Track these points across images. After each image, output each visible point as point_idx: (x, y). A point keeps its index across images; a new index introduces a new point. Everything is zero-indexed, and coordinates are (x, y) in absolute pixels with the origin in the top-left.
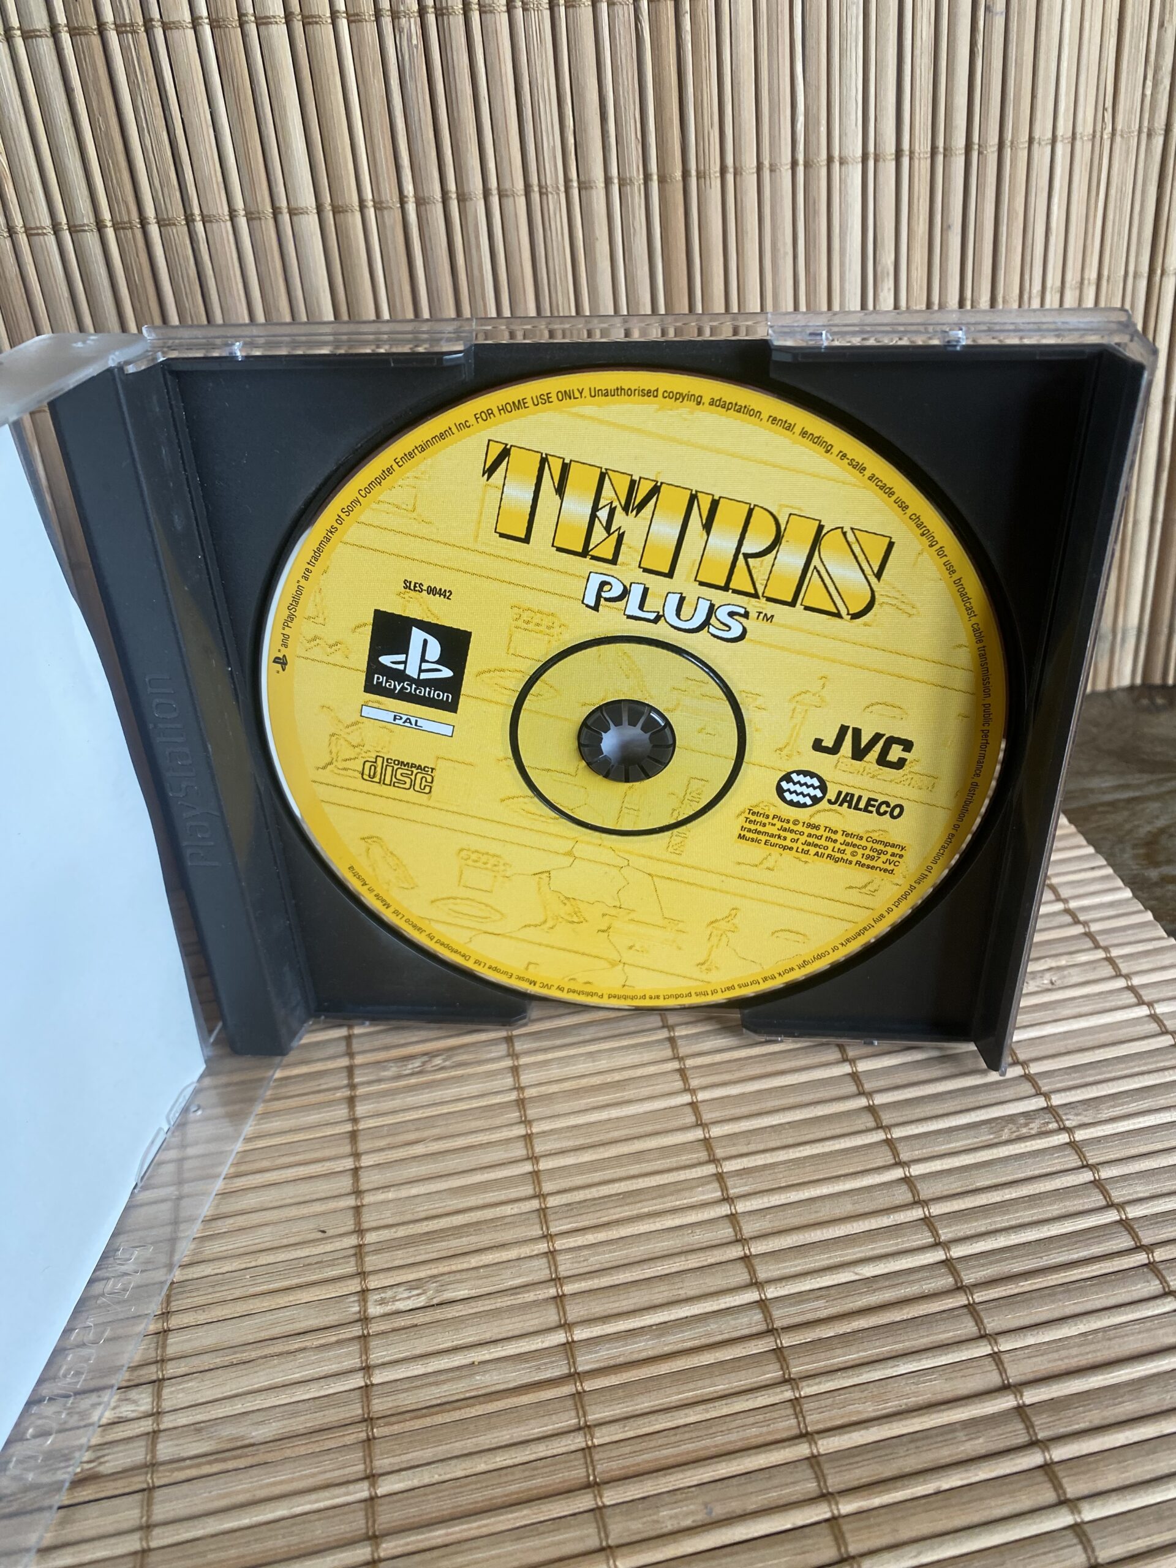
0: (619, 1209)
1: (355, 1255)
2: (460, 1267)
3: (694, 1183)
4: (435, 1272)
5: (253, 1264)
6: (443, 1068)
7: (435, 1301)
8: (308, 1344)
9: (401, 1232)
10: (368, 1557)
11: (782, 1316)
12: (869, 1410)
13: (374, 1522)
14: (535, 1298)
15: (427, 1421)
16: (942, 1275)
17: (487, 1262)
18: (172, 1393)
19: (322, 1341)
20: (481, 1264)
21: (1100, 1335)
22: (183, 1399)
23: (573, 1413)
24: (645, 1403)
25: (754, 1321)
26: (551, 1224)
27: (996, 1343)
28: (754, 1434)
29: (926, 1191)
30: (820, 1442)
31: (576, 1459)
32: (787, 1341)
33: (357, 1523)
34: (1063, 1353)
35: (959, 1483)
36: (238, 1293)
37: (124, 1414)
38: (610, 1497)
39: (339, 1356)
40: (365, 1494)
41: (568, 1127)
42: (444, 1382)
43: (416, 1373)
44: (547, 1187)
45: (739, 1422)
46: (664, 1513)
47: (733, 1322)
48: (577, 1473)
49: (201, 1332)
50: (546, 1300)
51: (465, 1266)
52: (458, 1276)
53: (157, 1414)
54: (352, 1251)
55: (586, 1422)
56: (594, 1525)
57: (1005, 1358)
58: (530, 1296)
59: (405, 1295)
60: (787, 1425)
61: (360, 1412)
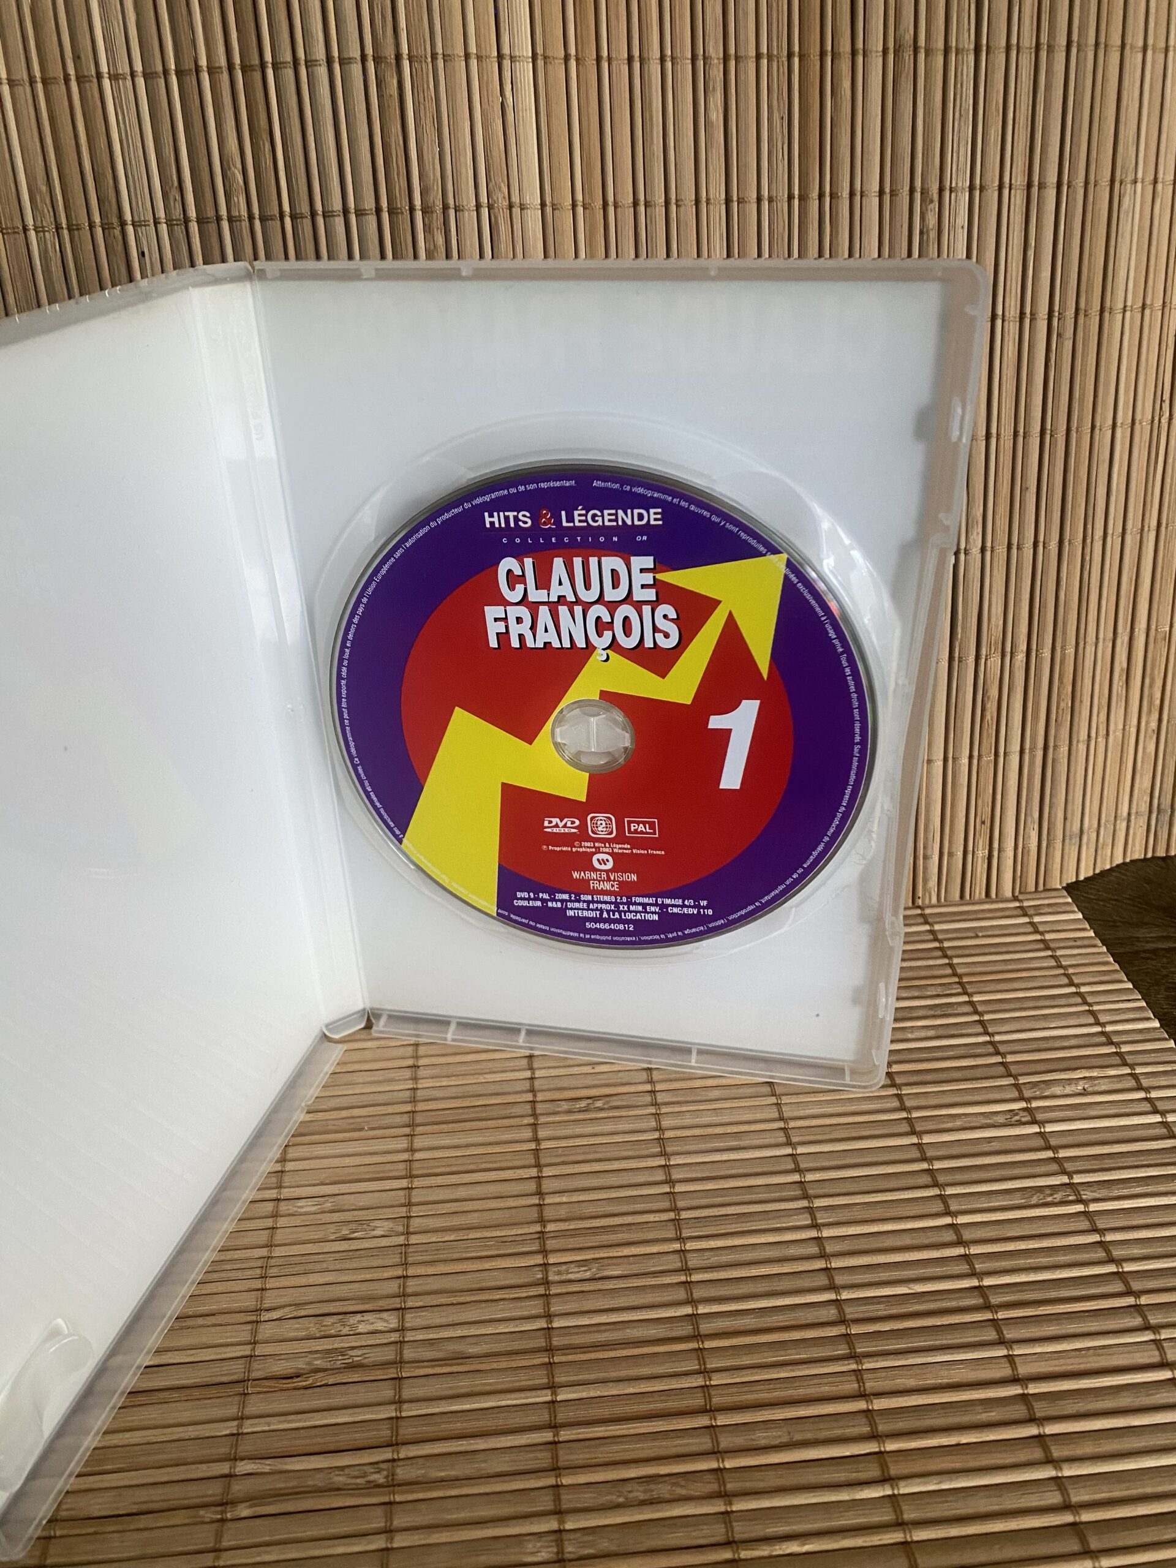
0: (733, 1226)
1: (539, 1238)
2: (616, 1254)
3: (791, 1212)
4: (597, 1256)
5: (465, 1237)
6: (601, 1109)
7: (597, 1276)
8: (507, 1296)
9: (572, 1225)
10: (551, 1439)
11: (851, 1312)
12: (912, 1383)
13: (555, 1416)
14: (670, 1282)
15: (593, 1356)
16: (975, 1297)
17: (635, 1253)
18: (412, 1318)
19: (516, 1296)
20: (630, 1254)
21: (1091, 1351)
22: (419, 1322)
23: (696, 1362)
24: (746, 1361)
25: (832, 1313)
26: (683, 1231)
27: (1011, 1348)
28: (826, 1390)
29: (967, 1235)
30: (875, 1401)
31: (698, 1393)
32: (855, 1330)
33: (544, 1417)
34: (1062, 1361)
35: (975, 1440)
36: (455, 1256)
37: (380, 1328)
38: (722, 1420)
39: (528, 1306)
40: (549, 1398)
41: (696, 1163)
42: (605, 1331)
43: (584, 1323)
44: (681, 1204)
45: (815, 1381)
46: (759, 1434)
47: (815, 1313)
48: (698, 1401)
49: (430, 1280)
50: (676, 1283)
51: (620, 1254)
52: (614, 1261)
53: (402, 1329)
54: (537, 1236)
55: (705, 1368)
56: (709, 1437)
57: (1017, 1359)
58: (667, 1280)
59: (576, 1270)
60: (852, 1386)
61: (544, 1344)
